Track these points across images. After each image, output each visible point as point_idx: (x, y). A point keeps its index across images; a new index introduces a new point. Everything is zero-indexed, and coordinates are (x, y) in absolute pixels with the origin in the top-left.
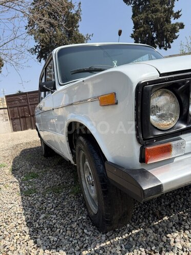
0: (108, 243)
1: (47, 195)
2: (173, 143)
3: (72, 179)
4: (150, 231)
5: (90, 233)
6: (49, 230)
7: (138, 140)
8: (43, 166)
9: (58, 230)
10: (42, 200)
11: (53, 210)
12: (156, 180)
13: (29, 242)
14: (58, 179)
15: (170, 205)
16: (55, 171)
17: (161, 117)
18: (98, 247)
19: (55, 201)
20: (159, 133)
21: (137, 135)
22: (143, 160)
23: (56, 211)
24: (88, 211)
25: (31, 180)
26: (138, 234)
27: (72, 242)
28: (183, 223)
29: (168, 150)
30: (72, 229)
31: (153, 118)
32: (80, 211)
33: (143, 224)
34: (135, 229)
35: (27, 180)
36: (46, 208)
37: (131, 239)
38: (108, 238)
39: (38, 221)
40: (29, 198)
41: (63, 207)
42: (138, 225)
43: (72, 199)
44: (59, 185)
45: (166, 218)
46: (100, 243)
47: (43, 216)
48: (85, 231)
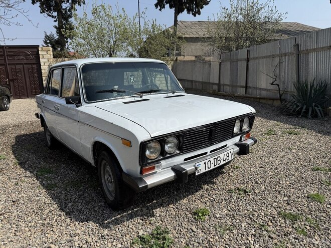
0: (119, 216)
1: (68, 189)
2: (156, 165)
3: (88, 176)
4: (144, 209)
5: (108, 212)
6: (79, 212)
7: (140, 165)
8: (52, 161)
9: (85, 212)
10: (65, 193)
11: (77, 200)
12: (145, 183)
13: (66, 220)
14: (74, 175)
15: (159, 194)
16: (68, 167)
17: (151, 153)
18: (113, 218)
19: (77, 194)
20: (150, 161)
21: (139, 162)
22: (141, 173)
23: (80, 201)
24: (105, 199)
25: (46, 176)
26: (137, 211)
27: (96, 218)
28: (164, 204)
29: (154, 168)
30: (95, 211)
31: (147, 153)
32: (99, 200)
33: (141, 206)
34: (136, 208)
35: (42, 175)
36: (71, 199)
37: (133, 214)
38: (119, 214)
39: (67, 208)
40: (53, 192)
41: (85, 198)
42: (138, 206)
43: (92, 192)
44: (77, 180)
45: (155, 201)
46: (115, 217)
47: (70, 204)
48: (104, 211)
